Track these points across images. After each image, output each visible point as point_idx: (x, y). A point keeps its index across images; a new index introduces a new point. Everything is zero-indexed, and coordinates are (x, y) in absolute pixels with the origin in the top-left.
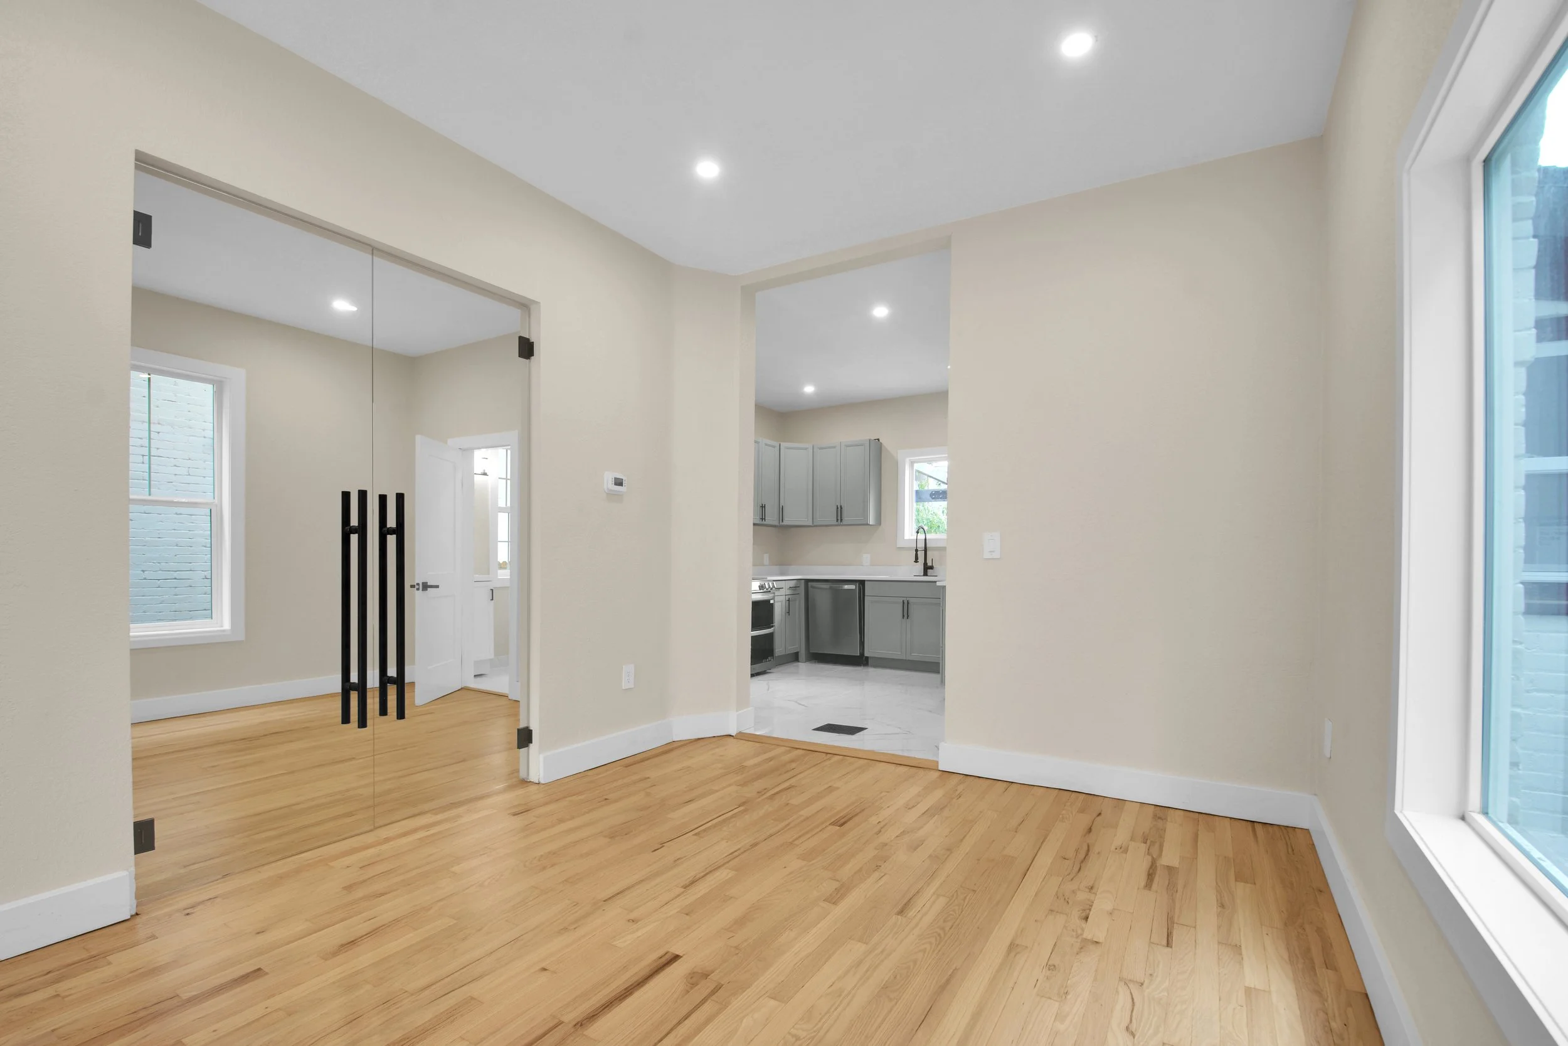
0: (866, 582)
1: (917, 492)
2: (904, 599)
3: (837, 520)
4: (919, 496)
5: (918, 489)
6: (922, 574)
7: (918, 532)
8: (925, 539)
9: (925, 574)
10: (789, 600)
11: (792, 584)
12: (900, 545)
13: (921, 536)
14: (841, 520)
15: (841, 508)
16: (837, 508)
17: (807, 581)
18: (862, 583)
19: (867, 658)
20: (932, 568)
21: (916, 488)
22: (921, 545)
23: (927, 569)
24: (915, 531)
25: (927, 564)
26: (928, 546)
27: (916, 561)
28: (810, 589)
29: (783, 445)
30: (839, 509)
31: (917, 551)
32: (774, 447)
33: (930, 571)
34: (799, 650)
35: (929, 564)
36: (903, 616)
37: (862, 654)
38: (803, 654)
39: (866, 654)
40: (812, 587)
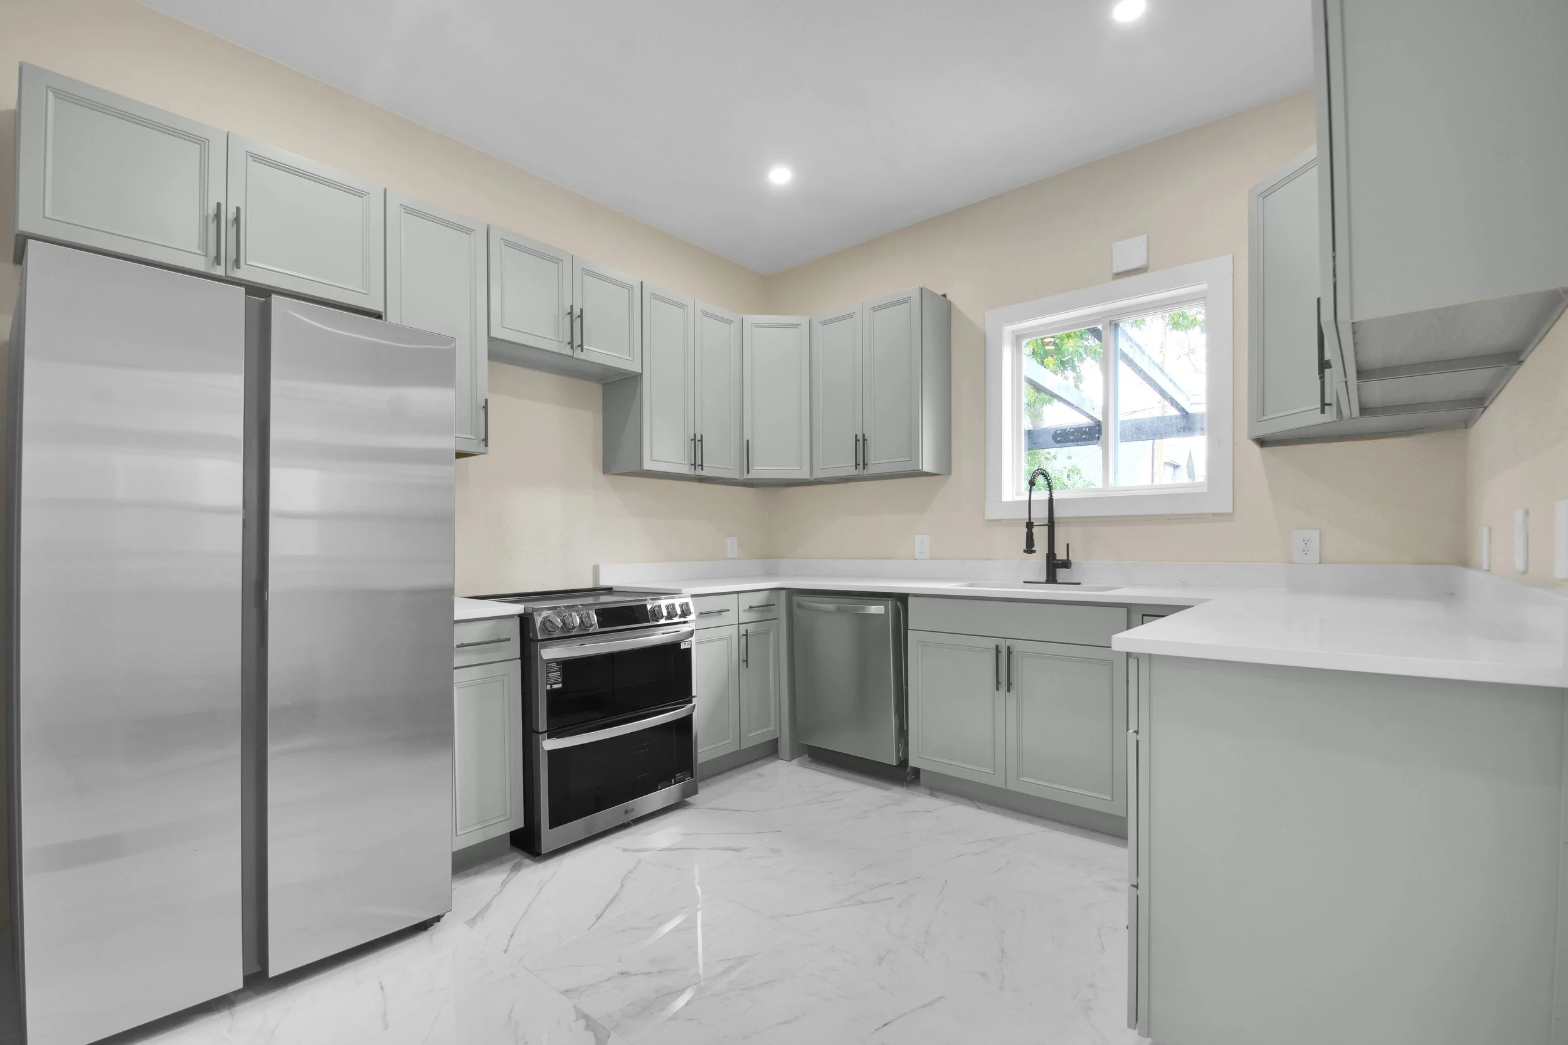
0: (910, 598)
1: (1030, 433)
2: (1000, 642)
3: (857, 465)
4: (1034, 440)
5: (1031, 428)
6: (1044, 578)
7: (1032, 483)
8: (1051, 500)
9: (1051, 579)
10: (746, 635)
11: (758, 599)
12: (992, 513)
13: (1041, 495)
14: (865, 465)
15: (864, 440)
16: (857, 440)
17: (792, 592)
18: (901, 600)
19: (917, 771)
20: (1066, 564)
21: (1027, 424)
22: (1040, 514)
23: (1055, 567)
24: (1025, 485)
25: (1054, 555)
26: (1057, 514)
27: (1030, 548)
28: (796, 610)
29: (751, 319)
30: (861, 442)
31: (1030, 525)
32: (729, 322)
33: (1061, 573)
34: (778, 736)
35: (1061, 555)
36: (998, 683)
37: (903, 762)
38: (785, 744)
39: (913, 762)
40: (800, 606)
